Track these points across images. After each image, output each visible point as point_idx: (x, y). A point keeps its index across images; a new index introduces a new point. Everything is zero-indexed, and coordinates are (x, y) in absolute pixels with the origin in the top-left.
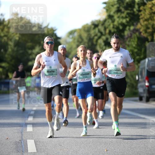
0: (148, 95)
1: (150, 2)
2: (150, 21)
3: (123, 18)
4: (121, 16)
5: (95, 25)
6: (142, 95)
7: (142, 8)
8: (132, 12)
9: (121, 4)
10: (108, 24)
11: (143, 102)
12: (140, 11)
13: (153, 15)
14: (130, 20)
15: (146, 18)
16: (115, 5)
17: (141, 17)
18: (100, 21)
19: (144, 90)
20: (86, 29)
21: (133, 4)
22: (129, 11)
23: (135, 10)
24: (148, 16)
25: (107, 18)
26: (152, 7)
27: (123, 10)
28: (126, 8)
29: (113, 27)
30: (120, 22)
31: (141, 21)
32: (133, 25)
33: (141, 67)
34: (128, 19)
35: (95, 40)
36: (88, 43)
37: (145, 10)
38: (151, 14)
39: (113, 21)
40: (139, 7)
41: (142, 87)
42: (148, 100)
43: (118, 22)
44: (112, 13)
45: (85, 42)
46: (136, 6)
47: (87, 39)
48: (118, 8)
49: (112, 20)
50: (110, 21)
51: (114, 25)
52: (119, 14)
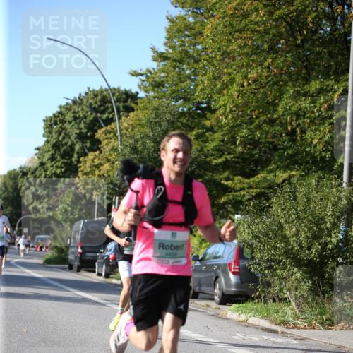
0: (79, 264)
1: (92, 153)
2: (90, 176)
3: (57, 167)
4: (55, 165)
5: (24, 173)
6: (72, 263)
7: (81, 159)
8: (69, 161)
9: (57, 151)
10: (40, 173)
11: (73, 272)
12: (79, 162)
13: (94, 168)
14: (66, 171)
15: (85, 171)
16: (49, 151)
17: (80, 169)
18: (30, 168)
19: (76, 257)
20: (13, 176)
21: (71, 153)
22: (65, 161)
23: (73, 159)
24: (89, 170)
25: (38, 165)
26: (94, 158)
27: (59, 158)
28: (63, 157)
29: (45, 177)
30: (53, 172)
31: (80, 174)
32: (69, 177)
33: (74, 229)
34: (63, 170)
35: (22, 191)
36: (13, 194)
37: (85, 161)
38: (91, 167)
39: (46, 171)
40: (79, 157)
41: (73, 253)
42: (79, 270)
43: (51, 171)
44: (44, 161)
45: (10, 192)
46: (75, 156)
47: (12, 188)
48: (53, 155)
49: (44, 168)
50: (42, 170)
51: (46, 175)
52: (53, 162)
